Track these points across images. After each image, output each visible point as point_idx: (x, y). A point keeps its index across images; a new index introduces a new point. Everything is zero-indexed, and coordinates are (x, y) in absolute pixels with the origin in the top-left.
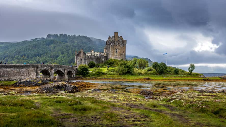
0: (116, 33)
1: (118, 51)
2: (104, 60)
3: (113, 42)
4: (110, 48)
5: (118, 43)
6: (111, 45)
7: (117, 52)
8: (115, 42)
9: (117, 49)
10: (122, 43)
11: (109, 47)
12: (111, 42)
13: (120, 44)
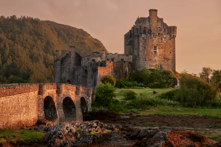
0: (153, 12)
1: (157, 51)
2: (129, 71)
3: (147, 31)
4: (141, 44)
5: (159, 34)
6: (143, 38)
7: (155, 52)
8: (150, 30)
9: (155, 47)
10: (168, 33)
11: (139, 43)
12: (142, 31)
13: (162, 35)
